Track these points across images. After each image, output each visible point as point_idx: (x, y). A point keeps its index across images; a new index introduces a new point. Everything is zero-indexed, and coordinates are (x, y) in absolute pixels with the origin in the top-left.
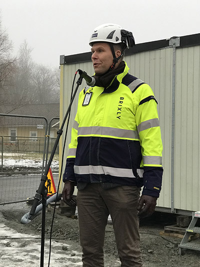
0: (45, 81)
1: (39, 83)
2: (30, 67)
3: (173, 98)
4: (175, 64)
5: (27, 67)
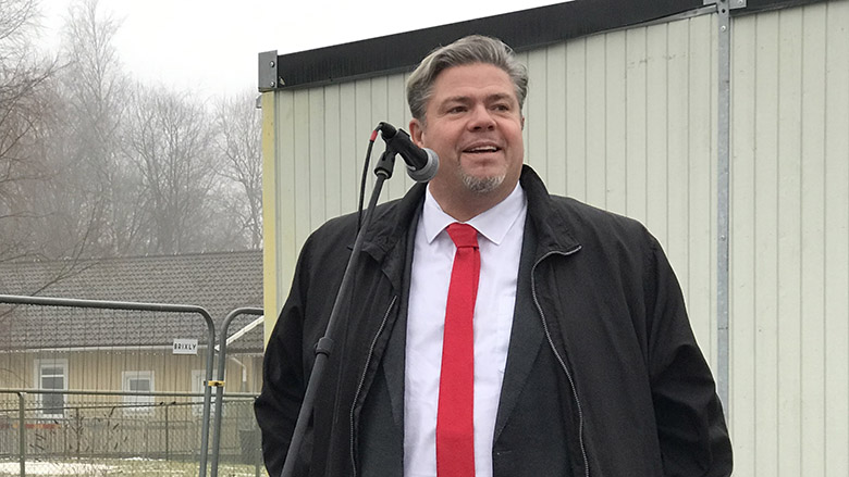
0: (181, 155)
2: (113, 100)
3: (722, 216)
4: (728, 82)
5: (99, 99)
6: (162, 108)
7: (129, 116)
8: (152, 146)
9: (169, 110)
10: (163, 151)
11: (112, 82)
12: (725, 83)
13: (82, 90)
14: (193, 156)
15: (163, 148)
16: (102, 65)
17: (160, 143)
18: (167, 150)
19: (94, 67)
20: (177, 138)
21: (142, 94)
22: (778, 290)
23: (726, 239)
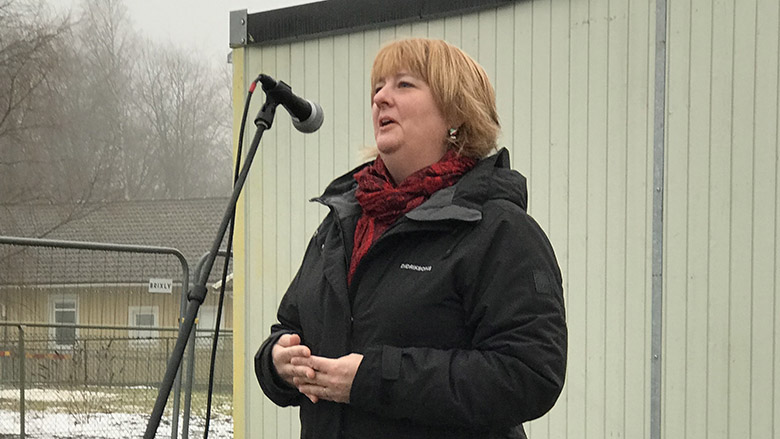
0: (187, 107)
1: (162, 118)
2: (124, 55)
3: (657, 169)
4: (665, 42)
5: (112, 54)
6: (171, 64)
7: (140, 71)
8: (160, 98)
9: (177, 66)
10: (171, 104)
11: (124, 39)
12: (662, 43)
13: (96, 45)
14: (199, 108)
15: (171, 101)
16: (115, 23)
17: (168, 96)
18: (174, 103)
19: (107, 25)
20: (183, 91)
21: (151, 49)
22: (709, 240)
23: (661, 191)
